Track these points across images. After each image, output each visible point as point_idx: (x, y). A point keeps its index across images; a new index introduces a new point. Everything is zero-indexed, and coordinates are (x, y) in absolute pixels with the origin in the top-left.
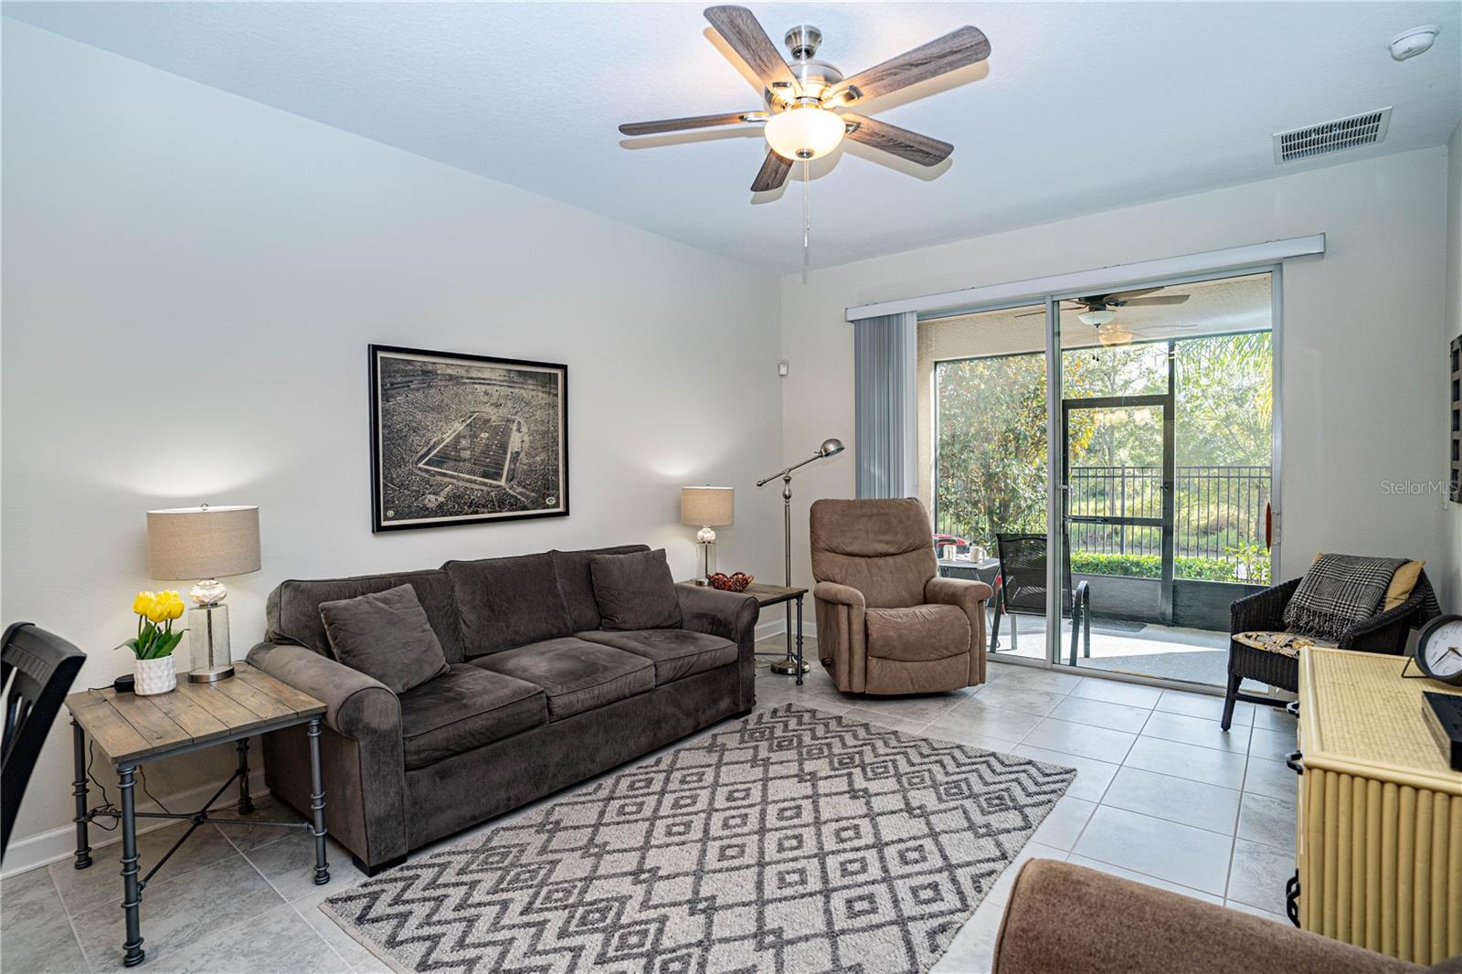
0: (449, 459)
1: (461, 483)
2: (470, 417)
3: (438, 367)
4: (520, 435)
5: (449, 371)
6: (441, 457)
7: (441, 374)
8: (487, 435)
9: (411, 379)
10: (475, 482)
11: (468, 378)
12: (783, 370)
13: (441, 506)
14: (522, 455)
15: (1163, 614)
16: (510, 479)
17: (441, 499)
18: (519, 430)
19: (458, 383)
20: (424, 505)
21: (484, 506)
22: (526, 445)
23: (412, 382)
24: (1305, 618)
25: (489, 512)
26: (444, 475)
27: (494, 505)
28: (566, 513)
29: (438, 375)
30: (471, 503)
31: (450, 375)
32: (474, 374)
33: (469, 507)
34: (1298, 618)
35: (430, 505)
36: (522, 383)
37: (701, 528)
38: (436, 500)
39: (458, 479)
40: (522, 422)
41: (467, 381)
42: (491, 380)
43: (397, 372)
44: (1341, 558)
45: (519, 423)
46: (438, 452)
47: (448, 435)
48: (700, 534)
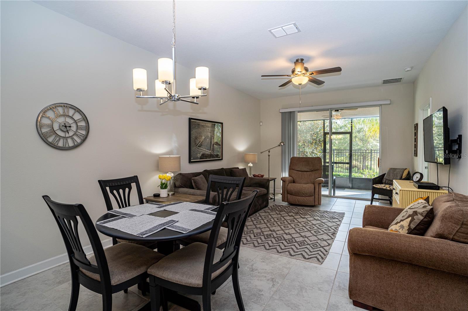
0: (202, 145)
1: (204, 151)
2: (205, 135)
3: (200, 123)
8: (208, 140)
10: (206, 151)
12: (261, 124)
13: (200, 157)
17: (200, 155)
19: (203, 127)
20: (197, 156)
21: (208, 157)
23: (196, 127)
24: (387, 181)
25: (209, 159)
26: (201, 149)
27: (210, 157)
28: (222, 159)
29: (200, 125)
31: (202, 125)
32: (206, 125)
33: (206, 157)
37: (249, 163)
41: (206, 127)
42: (209, 126)
43: (193, 124)
46: (200, 144)
47: (202, 139)
48: (249, 165)
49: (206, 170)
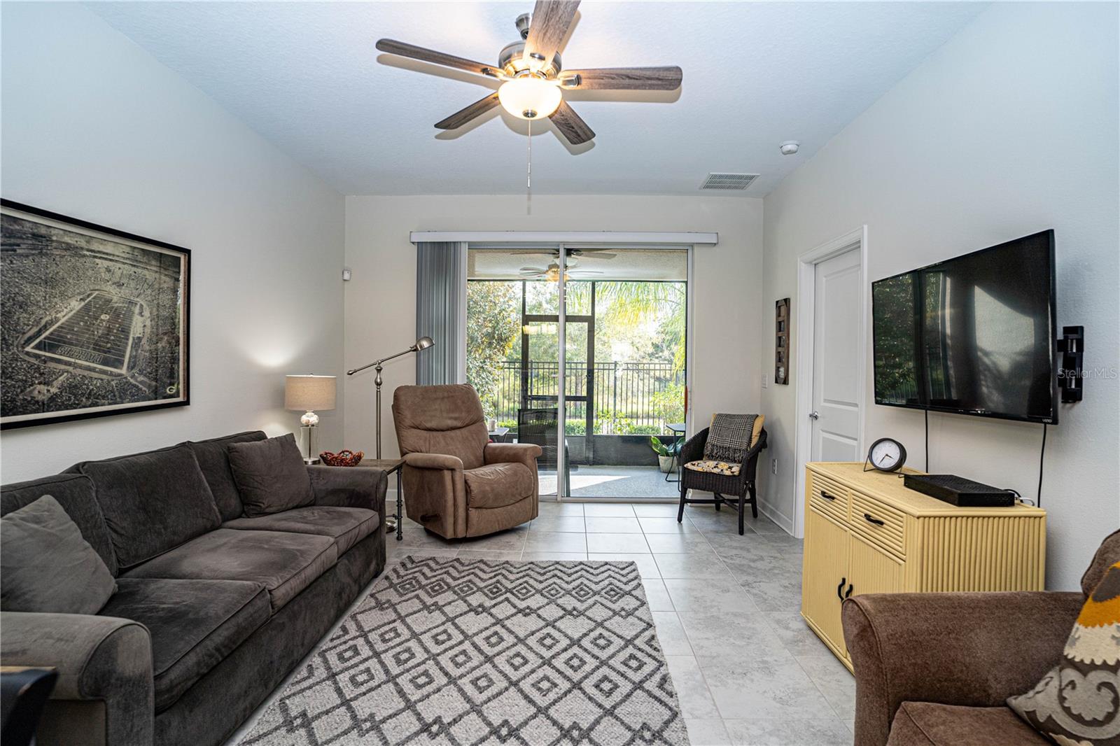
0: (65, 343)
1: (78, 371)
2: (89, 296)
3: (54, 232)
4: (143, 318)
5: (67, 239)
6: (54, 340)
7: (57, 241)
8: (108, 317)
9: (18, 241)
10: (93, 370)
11: (88, 250)
12: (347, 276)
13: (53, 399)
14: (144, 341)
15: (587, 458)
16: (131, 368)
17: (54, 390)
18: (141, 314)
19: (76, 254)
20: (33, 398)
21: (104, 397)
22: (148, 330)
23: (18, 245)
24: (715, 451)
25: (110, 404)
26: (59, 361)
27: (115, 396)
28: (187, 403)
29: (52, 241)
30: (90, 394)
31: (68, 244)
32: (96, 246)
33: (88, 399)
34: (712, 450)
35: (40, 398)
36: (146, 263)
37: (304, 413)
38: (48, 391)
39: (75, 366)
40: (145, 306)
41: (88, 253)
42: (114, 255)
44: (727, 415)
45: (141, 306)
46: (51, 334)
47: (63, 314)
48: (304, 419)
49: (85, 463)
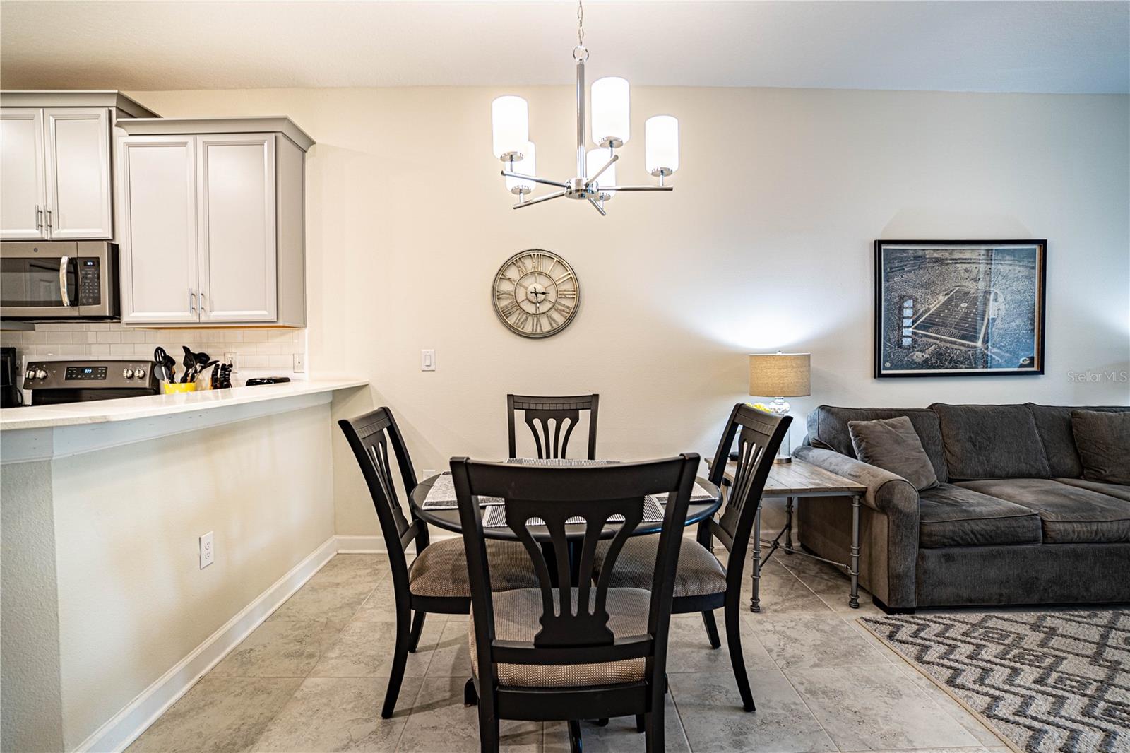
0: (934, 324)
1: (943, 344)
2: (951, 291)
3: (927, 252)
4: (996, 304)
5: (936, 255)
6: (927, 323)
7: (929, 258)
8: (966, 305)
9: (906, 263)
10: (954, 343)
11: (951, 259)
13: (926, 361)
14: (998, 321)
16: (986, 341)
17: (926, 356)
18: (995, 300)
19: (943, 264)
20: (913, 360)
21: (962, 363)
22: (1002, 313)
23: (906, 266)
25: (966, 368)
26: (930, 337)
27: (970, 362)
28: (1041, 372)
29: (927, 259)
30: (951, 360)
31: (936, 258)
32: (956, 255)
33: (950, 363)
35: (917, 360)
36: (1000, 260)
38: (923, 356)
39: (941, 340)
40: (999, 293)
41: (951, 262)
42: (971, 259)
43: (895, 259)
45: (996, 294)
46: (925, 319)
47: (933, 305)
49: (936, 404)
